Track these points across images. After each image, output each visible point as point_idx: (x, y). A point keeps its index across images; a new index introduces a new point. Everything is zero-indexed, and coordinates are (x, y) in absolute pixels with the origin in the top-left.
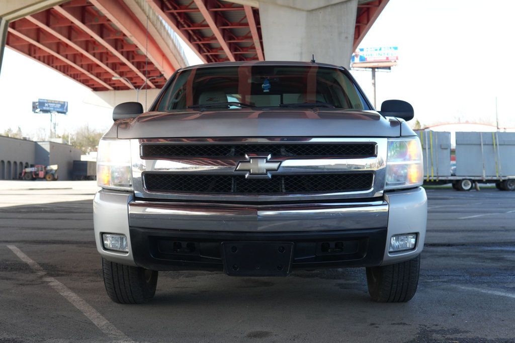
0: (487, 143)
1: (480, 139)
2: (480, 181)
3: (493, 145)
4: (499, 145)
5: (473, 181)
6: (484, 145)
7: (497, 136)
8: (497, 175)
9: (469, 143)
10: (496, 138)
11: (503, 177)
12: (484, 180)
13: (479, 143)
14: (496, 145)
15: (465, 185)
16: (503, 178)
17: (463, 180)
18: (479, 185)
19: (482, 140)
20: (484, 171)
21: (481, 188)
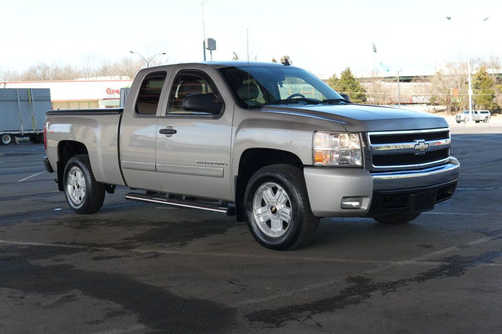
0: (23, 99)
1: (17, 95)
2: (19, 135)
3: (29, 100)
4: (34, 100)
5: (13, 136)
6: (20, 101)
7: (32, 92)
8: (34, 129)
9: (6, 99)
10: (31, 95)
11: (39, 130)
12: (23, 134)
13: (16, 99)
14: (31, 101)
15: (5, 140)
16: (40, 132)
17: (4, 134)
18: (17, 139)
19: (18, 96)
20: (22, 126)
21: (20, 142)
